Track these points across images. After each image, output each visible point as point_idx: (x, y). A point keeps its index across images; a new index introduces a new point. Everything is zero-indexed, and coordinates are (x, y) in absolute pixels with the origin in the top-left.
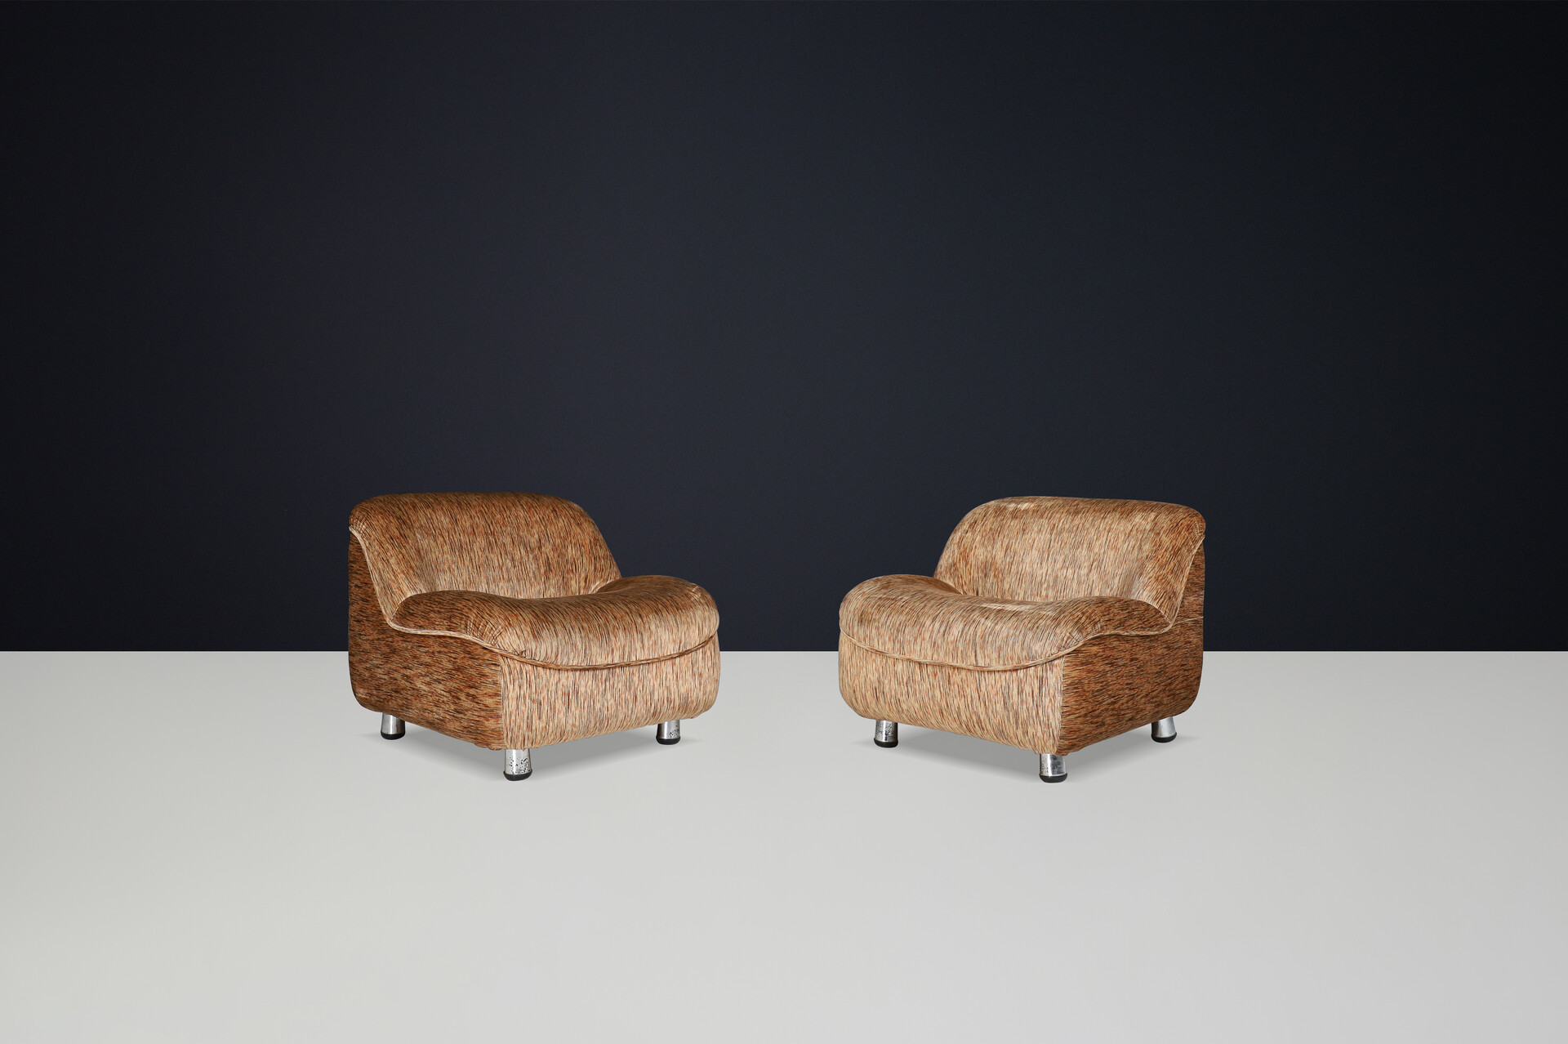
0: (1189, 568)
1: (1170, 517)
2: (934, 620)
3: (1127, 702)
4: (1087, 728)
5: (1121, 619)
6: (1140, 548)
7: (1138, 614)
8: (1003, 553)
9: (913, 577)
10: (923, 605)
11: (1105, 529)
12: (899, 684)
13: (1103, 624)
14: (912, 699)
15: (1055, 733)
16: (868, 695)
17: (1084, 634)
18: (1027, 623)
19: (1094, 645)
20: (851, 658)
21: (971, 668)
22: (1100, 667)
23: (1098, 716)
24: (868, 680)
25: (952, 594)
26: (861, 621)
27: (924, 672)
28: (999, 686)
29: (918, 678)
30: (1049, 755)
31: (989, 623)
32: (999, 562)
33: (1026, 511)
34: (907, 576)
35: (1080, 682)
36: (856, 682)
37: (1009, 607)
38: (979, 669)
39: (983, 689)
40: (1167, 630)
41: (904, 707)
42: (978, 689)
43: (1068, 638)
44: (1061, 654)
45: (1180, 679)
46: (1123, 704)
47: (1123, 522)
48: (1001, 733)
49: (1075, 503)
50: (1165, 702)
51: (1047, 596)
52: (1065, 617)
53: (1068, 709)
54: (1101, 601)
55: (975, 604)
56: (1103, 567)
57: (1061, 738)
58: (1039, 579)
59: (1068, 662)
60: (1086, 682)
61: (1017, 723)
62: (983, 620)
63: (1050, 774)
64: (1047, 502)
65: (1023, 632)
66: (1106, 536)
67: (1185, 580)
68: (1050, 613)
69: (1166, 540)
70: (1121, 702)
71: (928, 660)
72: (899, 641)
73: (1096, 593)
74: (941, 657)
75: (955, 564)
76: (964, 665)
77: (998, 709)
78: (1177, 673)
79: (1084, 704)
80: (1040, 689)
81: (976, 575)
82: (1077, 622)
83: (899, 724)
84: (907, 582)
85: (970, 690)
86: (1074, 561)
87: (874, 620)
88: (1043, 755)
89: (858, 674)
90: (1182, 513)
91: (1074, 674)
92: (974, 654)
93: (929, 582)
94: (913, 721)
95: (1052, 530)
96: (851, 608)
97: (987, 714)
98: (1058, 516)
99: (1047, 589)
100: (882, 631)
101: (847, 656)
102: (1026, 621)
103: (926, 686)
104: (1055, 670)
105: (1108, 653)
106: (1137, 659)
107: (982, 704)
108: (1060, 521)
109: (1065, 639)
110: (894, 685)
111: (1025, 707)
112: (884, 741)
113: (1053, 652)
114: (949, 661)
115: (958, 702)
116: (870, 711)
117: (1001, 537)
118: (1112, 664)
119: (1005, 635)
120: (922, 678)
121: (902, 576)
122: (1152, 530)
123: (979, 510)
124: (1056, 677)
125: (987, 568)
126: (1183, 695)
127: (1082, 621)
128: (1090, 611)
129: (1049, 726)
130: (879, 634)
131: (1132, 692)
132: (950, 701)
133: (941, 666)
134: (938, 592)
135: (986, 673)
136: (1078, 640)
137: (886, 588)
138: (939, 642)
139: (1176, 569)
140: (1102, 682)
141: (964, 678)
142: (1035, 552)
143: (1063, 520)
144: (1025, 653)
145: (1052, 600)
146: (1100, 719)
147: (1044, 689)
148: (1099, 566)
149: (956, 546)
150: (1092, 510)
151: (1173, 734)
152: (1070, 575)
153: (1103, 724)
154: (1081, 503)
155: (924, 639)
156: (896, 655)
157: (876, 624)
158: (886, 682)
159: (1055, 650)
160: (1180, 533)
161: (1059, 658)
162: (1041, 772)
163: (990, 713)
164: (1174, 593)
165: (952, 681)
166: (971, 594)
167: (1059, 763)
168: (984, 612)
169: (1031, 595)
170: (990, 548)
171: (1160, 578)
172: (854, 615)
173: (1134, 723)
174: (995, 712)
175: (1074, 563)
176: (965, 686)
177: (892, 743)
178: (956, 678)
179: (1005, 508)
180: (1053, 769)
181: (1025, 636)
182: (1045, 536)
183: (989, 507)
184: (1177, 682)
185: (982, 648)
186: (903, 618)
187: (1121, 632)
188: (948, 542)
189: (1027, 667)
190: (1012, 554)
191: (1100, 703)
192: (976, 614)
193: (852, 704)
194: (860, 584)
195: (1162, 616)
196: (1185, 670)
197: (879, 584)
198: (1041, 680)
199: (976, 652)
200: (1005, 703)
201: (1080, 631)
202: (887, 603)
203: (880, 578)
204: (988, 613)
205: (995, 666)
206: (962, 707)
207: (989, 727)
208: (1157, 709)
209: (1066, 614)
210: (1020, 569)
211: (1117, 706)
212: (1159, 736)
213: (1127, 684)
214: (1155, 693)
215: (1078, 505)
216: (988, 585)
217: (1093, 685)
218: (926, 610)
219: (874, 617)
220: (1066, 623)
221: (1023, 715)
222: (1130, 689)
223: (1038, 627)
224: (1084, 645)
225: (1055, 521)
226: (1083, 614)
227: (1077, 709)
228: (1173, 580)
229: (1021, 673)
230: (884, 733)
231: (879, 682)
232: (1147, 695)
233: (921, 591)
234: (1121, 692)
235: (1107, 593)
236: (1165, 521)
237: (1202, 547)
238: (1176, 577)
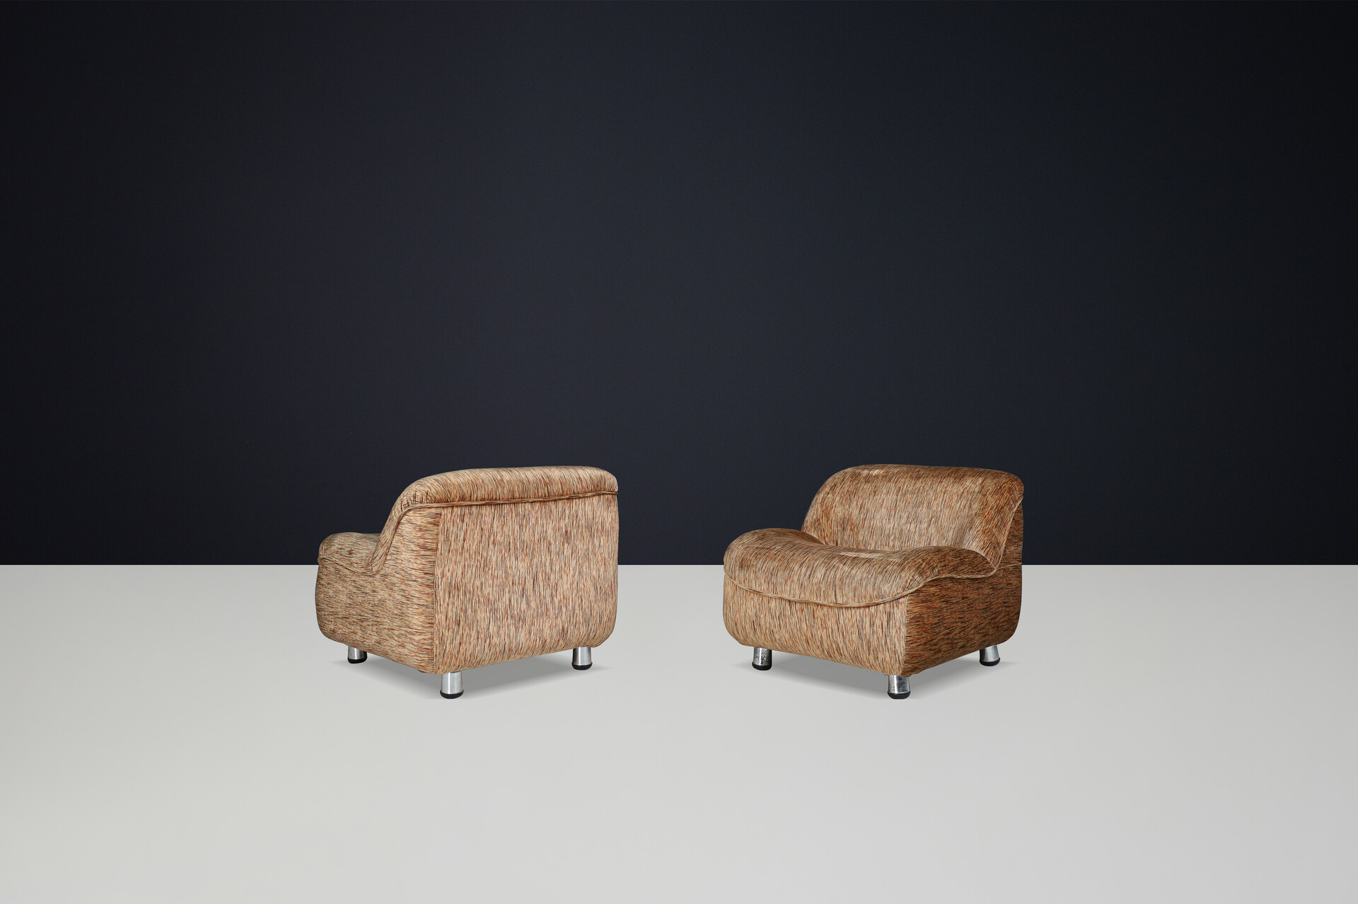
0: (1010, 523)
1: (995, 481)
2: (801, 565)
3: (959, 633)
4: (927, 654)
5: (954, 565)
6: (970, 507)
7: (969, 561)
8: (858, 511)
9: (784, 530)
10: (792, 553)
11: (941, 491)
12: (773, 618)
13: (940, 569)
14: (783, 630)
15: (900, 658)
16: (747, 626)
17: (924, 577)
18: (877, 567)
19: (933, 586)
20: (733, 597)
21: (832, 605)
22: (937, 604)
23: (935, 645)
24: (747, 615)
25: (816, 544)
26: (741, 567)
27: (793, 608)
28: (854, 619)
29: (788, 613)
30: (895, 676)
31: (846, 568)
32: (855, 518)
33: (877, 476)
34: (779, 529)
35: (921, 616)
36: (738, 616)
37: (863, 555)
38: (838, 606)
39: (842, 622)
40: (992, 573)
41: (777, 637)
42: (837, 622)
43: (911, 580)
44: (905, 593)
45: (1003, 614)
46: (956, 634)
47: (956, 485)
48: (856, 659)
49: (917, 470)
50: (990, 633)
51: (894, 546)
52: (908, 563)
53: (911, 638)
54: (938, 550)
55: (835, 553)
56: (940, 522)
57: (906, 662)
58: (887, 532)
59: (911, 600)
60: (926, 616)
61: (869, 650)
62: (842, 565)
63: (896, 692)
64: (894, 469)
65: (874, 576)
66: (942, 496)
67: (1007, 533)
68: (896, 560)
69: (992, 501)
70: (954, 633)
71: (797, 598)
72: (773, 583)
73: (934, 544)
74: (806, 596)
75: (818, 520)
76: (825, 603)
77: (853, 638)
78: (1000, 609)
79: (924, 635)
80: (888, 622)
81: (836, 529)
82: (918, 567)
83: (773, 651)
84: (779, 534)
85: (831, 623)
86: (916, 518)
87: (752, 565)
88: (891, 676)
89: (739, 610)
90: (1004, 478)
91: (916, 610)
92: (834, 594)
93: (797, 535)
94: (784, 648)
95: (898, 492)
96: (734, 555)
97: (844, 642)
98: (903, 480)
99: (893, 540)
100: (759, 574)
101: (730, 595)
102: (877, 566)
103: (795, 620)
104: (900, 606)
105: (944, 593)
106: (967, 598)
107: (841, 635)
108: (904, 485)
109: (909, 581)
110: (768, 618)
111: (875, 636)
112: (760, 664)
113: (898, 592)
114: (814, 599)
115: (821, 633)
116: (749, 641)
117: (856, 497)
118: (947, 602)
119: (859, 578)
120: (792, 614)
121: (775, 529)
122: (980, 492)
123: (838, 475)
124: (901, 613)
125: (845, 523)
126: (1006, 627)
127: (923, 566)
128: (929, 558)
129: (895, 652)
130: (756, 577)
131: (964, 625)
132: (814, 631)
133: (807, 603)
134: (804, 542)
135: (844, 609)
136: (919, 582)
137: (762, 539)
138: (806, 584)
139: (999, 524)
140: (939, 617)
141: (826, 613)
142: (884, 510)
143: (907, 484)
144: (875, 593)
145: (898, 549)
146: (937, 647)
147: (891, 622)
148: (936, 522)
149: (819, 505)
150: (930, 475)
151: (997, 659)
152: (912, 529)
153: (940, 651)
154: (922, 470)
155: (793, 581)
156: (770, 595)
157: (754, 568)
158: (762, 616)
159: (900, 590)
160: (1003, 494)
161: (904, 597)
162: (889, 690)
163: (847, 642)
164: (998, 544)
165: (816, 616)
166: (831, 544)
167: (904, 683)
168: (843, 559)
169: (881, 545)
170: (847, 507)
171: (986, 531)
172: (736, 561)
173: (966, 650)
174: (851, 641)
175: (916, 519)
176: (827, 620)
177: (767, 666)
178: (819, 613)
179: (859, 474)
180: (899, 687)
181: (875, 579)
182: (892, 497)
183: (846, 473)
184: (1000, 617)
185: (840, 588)
186: (776, 564)
187: (954, 576)
188: (813, 502)
189: (877, 604)
190: (865, 511)
191: (938, 634)
192: (835, 561)
193: (734, 634)
194: (741, 536)
195: (988, 563)
196: (1007, 607)
197: (756, 536)
198: (889, 615)
199: (835, 592)
200: (859, 634)
201: (921, 574)
202: (763, 552)
203: (757, 531)
204: (845, 560)
205: (851, 604)
206: (824, 637)
207: (846, 653)
208: (984, 639)
209: (909, 560)
210: (872, 524)
211: (951, 636)
212: (985, 661)
213: (960, 618)
214: (982, 625)
215: (919, 471)
216: (846, 537)
217: (931, 619)
218: (795, 557)
219: (752, 563)
220: (910, 568)
221: (874, 643)
222: (962, 623)
223: (886, 572)
224: (924, 586)
225: (899, 485)
226: (924, 560)
227: (918, 639)
228: (997, 533)
229: (873, 609)
230: (760, 658)
231: (756, 616)
232: (975, 627)
233: (790, 542)
234: (954, 625)
235: (943, 544)
236: (990, 484)
237: (1021, 506)
238: (1000, 530)
